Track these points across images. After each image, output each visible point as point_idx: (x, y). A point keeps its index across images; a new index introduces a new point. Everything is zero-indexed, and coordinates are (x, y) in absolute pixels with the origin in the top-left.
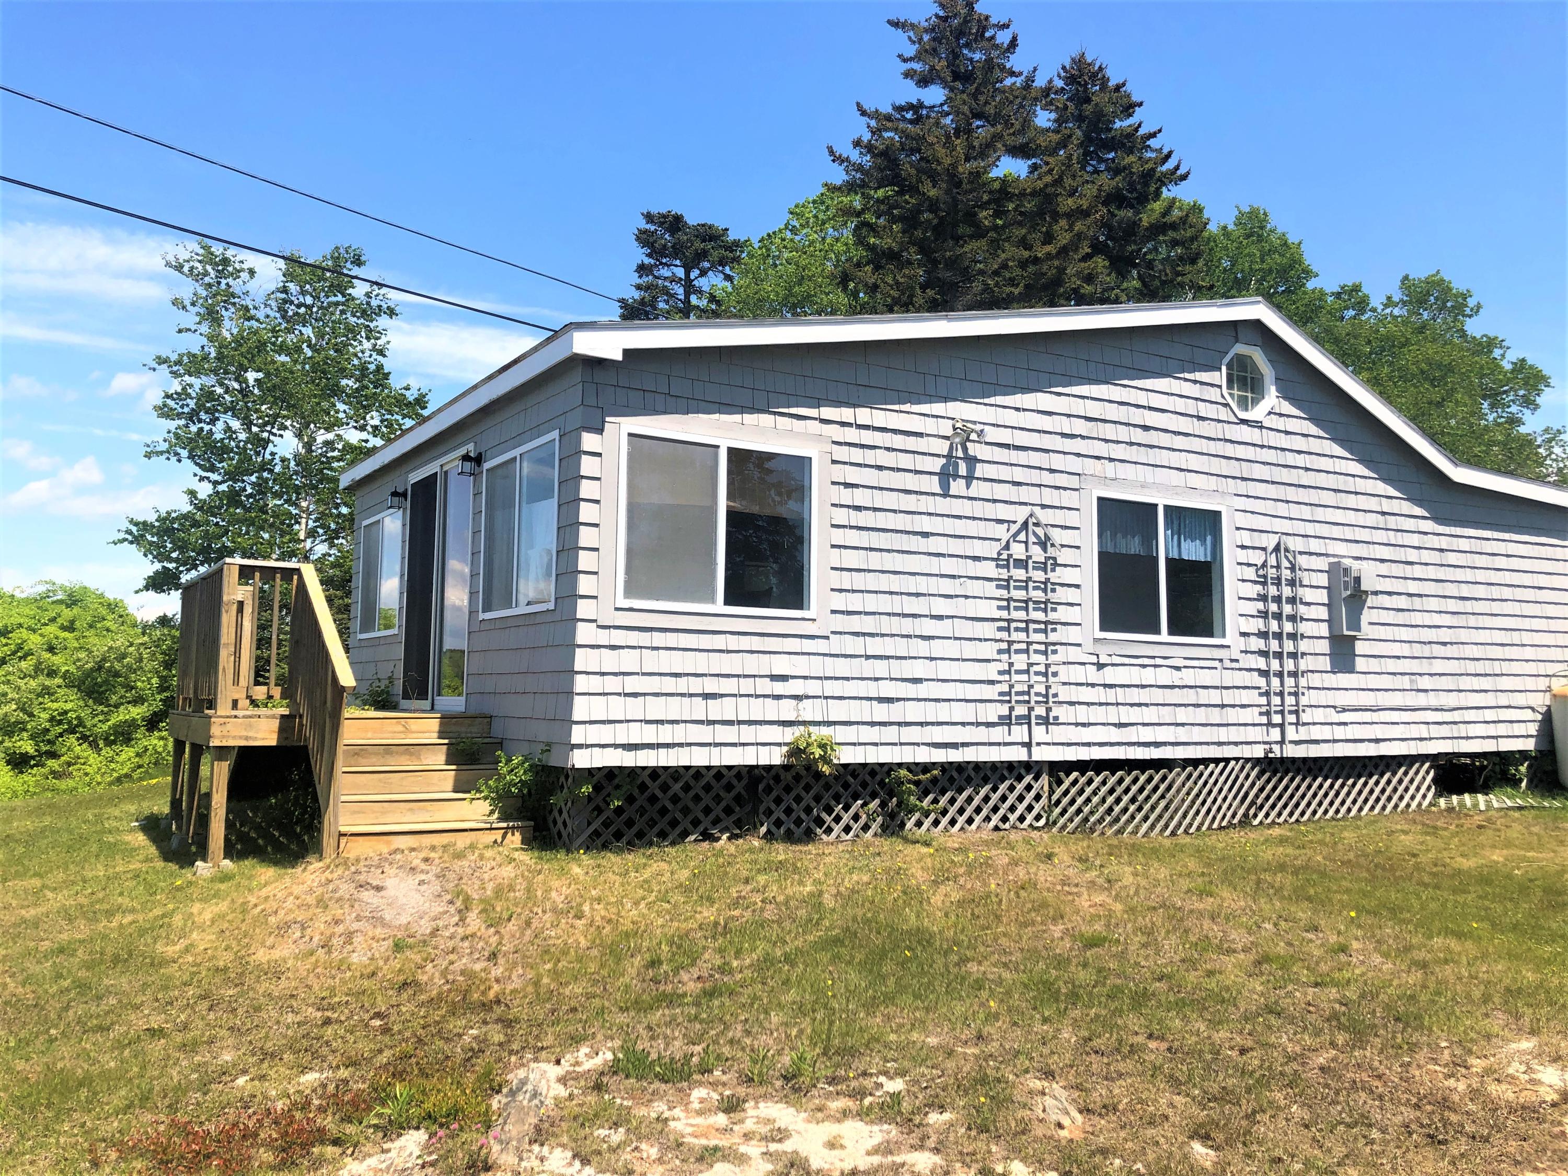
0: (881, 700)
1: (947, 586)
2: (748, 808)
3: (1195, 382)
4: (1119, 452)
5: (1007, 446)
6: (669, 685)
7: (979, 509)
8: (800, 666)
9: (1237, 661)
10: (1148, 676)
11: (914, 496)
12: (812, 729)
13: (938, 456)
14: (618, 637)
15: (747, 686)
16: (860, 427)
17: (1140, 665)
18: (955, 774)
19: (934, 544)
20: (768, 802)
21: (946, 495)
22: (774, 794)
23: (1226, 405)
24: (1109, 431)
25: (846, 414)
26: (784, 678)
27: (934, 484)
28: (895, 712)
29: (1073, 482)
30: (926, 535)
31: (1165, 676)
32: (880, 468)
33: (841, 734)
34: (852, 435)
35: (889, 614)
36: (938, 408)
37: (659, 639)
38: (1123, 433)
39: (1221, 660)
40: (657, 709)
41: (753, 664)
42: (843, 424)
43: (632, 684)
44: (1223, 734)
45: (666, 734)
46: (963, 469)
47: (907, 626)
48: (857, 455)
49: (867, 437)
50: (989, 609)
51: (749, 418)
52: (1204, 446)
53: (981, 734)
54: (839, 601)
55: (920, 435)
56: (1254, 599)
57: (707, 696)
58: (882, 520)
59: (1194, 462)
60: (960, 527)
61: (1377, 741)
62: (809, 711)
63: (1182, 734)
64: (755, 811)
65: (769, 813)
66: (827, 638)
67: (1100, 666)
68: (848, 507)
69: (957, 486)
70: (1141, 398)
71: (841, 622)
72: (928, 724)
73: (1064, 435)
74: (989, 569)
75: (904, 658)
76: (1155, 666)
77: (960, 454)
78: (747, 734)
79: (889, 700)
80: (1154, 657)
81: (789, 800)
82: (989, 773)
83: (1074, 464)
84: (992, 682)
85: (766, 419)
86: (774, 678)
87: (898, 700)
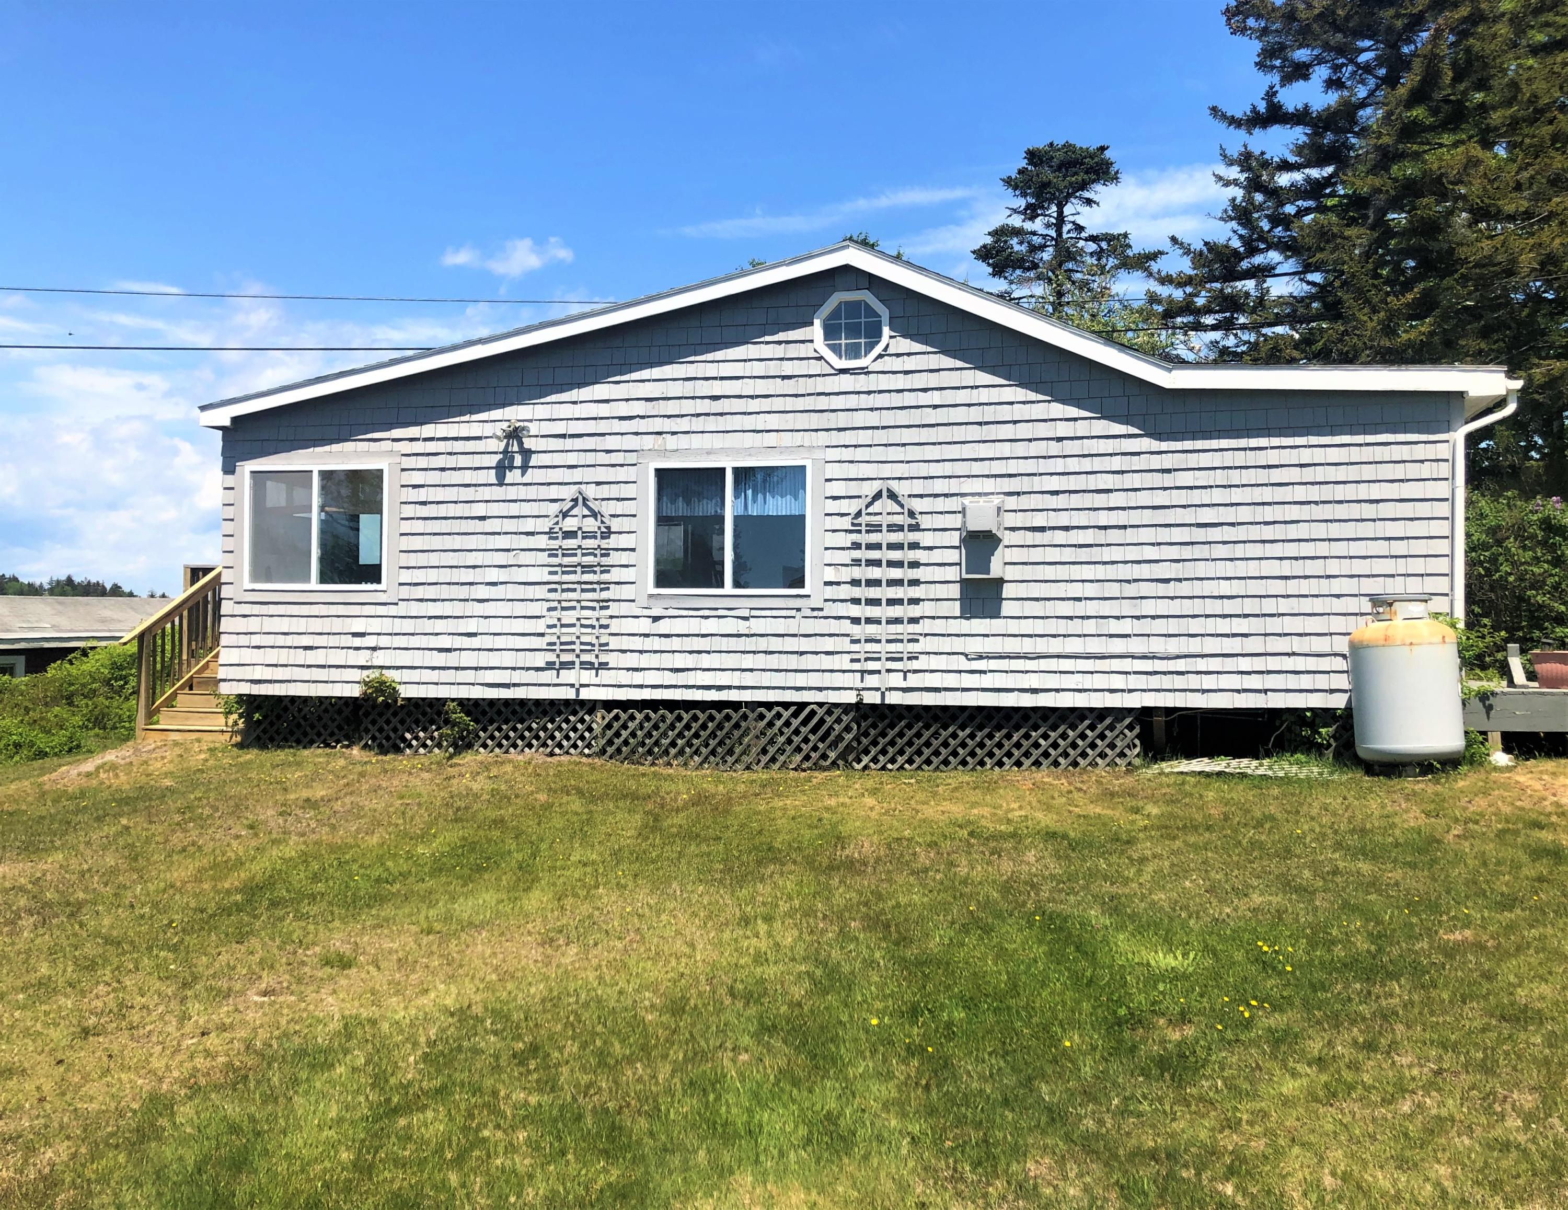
0: (441, 650)
1: (501, 558)
2: (353, 727)
3: (780, 343)
4: (683, 424)
5: (563, 436)
6: (281, 640)
7: (532, 492)
8: (374, 625)
9: (821, 609)
10: (711, 626)
11: (472, 488)
12: (384, 671)
13: (496, 453)
14: (246, 609)
15: (333, 641)
16: (425, 440)
17: (702, 617)
18: (517, 708)
19: (489, 526)
20: (366, 723)
21: (501, 483)
22: (370, 718)
23: (821, 358)
24: (672, 408)
25: (413, 432)
26: (362, 635)
27: (491, 477)
28: (451, 659)
29: (631, 458)
30: (482, 518)
31: (731, 626)
32: (443, 469)
33: (407, 675)
34: (418, 447)
35: (449, 584)
36: (496, 414)
37: (273, 609)
38: (688, 407)
39: (799, 610)
40: (272, 656)
41: (337, 625)
42: (411, 440)
43: (256, 640)
44: (800, 680)
45: (280, 674)
46: (518, 460)
47: (463, 592)
48: (423, 462)
49: (431, 447)
50: (542, 575)
51: (335, 447)
52: (790, 404)
53: (531, 677)
54: (406, 576)
55: (479, 438)
56: (848, 548)
57: (306, 648)
58: (442, 510)
59: (773, 421)
60: (514, 509)
61: (1035, 691)
62: (380, 658)
63: (748, 679)
64: (357, 729)
65: (367, 731)
66: (396, 604)
67: (656, 619)
68: (416, 503)
69: (511, 476)
70: (711, 370)
71: (405, 592)
72: (481, 668)
73: (622, 418)
74: (542, 541)
75: (462, 617)
76: (719, 617)
77: (516, 448)
78: (335, 674)
79: (448, 650)
80: (717, 609)
81: (381, 722)
82: (548, 708)
83: (630, 442)
84: (542, 635)
85: (349, 446)
86: (355, 635)
87: (456, 650)
